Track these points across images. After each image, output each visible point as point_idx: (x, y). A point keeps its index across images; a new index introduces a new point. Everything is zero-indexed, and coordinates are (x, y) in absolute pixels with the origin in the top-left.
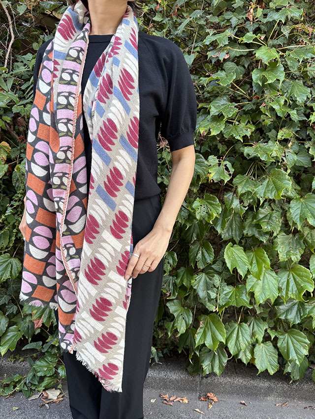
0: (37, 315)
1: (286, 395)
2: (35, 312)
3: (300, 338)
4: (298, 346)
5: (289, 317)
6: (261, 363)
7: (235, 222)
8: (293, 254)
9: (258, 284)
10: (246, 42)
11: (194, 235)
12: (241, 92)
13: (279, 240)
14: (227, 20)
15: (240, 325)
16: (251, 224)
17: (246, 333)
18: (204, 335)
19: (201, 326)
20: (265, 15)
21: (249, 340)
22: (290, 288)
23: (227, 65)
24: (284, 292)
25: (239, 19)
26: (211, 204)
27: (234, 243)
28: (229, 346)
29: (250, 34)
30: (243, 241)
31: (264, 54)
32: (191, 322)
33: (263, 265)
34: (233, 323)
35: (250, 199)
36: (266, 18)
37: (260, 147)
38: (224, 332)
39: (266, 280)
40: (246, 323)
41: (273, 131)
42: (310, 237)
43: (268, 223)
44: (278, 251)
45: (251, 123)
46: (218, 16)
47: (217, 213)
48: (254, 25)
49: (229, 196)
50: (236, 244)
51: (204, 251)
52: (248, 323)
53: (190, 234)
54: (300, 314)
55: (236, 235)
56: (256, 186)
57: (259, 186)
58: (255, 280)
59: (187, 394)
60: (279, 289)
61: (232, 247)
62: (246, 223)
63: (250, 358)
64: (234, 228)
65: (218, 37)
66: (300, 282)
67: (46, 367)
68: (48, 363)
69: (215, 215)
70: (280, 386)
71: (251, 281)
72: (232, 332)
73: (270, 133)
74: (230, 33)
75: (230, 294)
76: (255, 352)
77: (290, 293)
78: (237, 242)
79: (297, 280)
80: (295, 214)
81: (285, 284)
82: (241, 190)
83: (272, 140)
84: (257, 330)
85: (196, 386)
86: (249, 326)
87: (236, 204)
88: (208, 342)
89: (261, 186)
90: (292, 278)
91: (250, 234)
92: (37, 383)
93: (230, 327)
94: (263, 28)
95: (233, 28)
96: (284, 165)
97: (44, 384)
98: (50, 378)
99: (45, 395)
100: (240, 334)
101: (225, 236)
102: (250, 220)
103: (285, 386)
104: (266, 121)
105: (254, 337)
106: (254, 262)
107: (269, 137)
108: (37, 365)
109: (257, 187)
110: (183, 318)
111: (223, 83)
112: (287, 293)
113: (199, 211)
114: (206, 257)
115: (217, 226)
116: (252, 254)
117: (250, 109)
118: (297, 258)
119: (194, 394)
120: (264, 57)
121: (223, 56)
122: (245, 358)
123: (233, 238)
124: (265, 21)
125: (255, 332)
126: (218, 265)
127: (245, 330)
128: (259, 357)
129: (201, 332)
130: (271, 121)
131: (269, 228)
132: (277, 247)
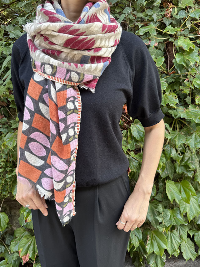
0: (24, 252)
2: (21, 250)
6: (186, 255)
13: (198, 174)
14: (150, 16)
15: (171, 232)
17: (176, 237)
18: (152, 245)
19: (149, 239)
21: (179, 242)
23: (151, 49)
27: (169, 179)
29: (169, 27)
32: (141, 238)
33: (190, 193)
37: (189, 112)
40: (174, 230)
43: (192, 164)
45: (172, 91)
46: (142, 12)
47: (163, 163)
49: (167, 148)
52: (176, 229)
55: (170, 173)
58: (185, 203)
61: (168, 182)
63: (179, 253)
64: (168, 169)
72: (167, 238)
76: (182, 248)
78: (171, 178)
84: (182, 233)
87: (174, 153)
89: (191, 140)
91: (181, 172)
94: (173, 22)
95: (155, 22)
100: (173, 239)
101: (163, 175)
104: (185, 90)
105: (182, 239)
106: (182, 190)
107: (188, 103)
109: (189, 140)
110: (136, 236)
116: (180, 185)
117: (171, 82)
120: (184, 45)
122: (177, 254)
123: (168, 176)
124: (178, 17)
125: (181, 235)
126: (159, 196)
127: (175, 235)
128: (184, 250)
129: (149, 243)
130: (189, 91)
131: (194, 167)
132: (197, 179)
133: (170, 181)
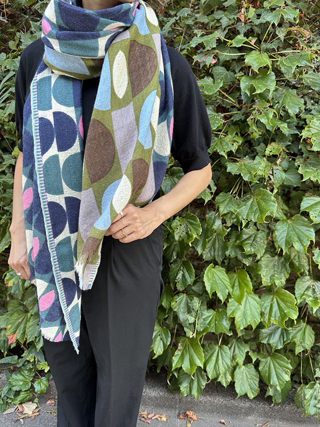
0: (11, 331)
1: (267, 415)
2: (9, 327)
3: (282, 362)
4: (280, 371)
5: (271, 342)
6: (241, 387)
7: (218, 241)
8: (277, 278)
9: (239, 309)
10: (235, 46)
11: (174, 254)
12: (230, 100)
13: (263, 263)
14: (217, 20)
15: (220, 347)
16: (234, 244)
18: (182, 357)
19: (179, 348)
20: (259, 16)
21: (229, 364)
22: (273, 314)
23: (216, 70)
24: (267, 317)
25: (230, 20)
26: (191, 224)
27: (216, 263)
28: (208, 369)
29: (241, 37)
30: (226, 262)
31: (254, 60)
32: (168, 344)
33: (245, 290)
34: (214, 345)
35: (233, 219)
36: (259, 18)
37: (244, 164)
38: (202, 356)
39: (248, 305)
40: (227, 345)
41: (262, 145)
42: (297, 259)
43: (251, 245)
44: (262, 275)
45: (239, 135)
46: (208, 16)
47: (197, 234)
48: (246, 27)
49: (210, 215)
50: (218, 264)
51: (185, 271)
52: (229, 345)
53: (170, 252)
54: (283, 339)
55: (218, 255)
56: (239, 206)
57: (242, 206)
58: (236, 304)
59: (166, 411)
60: (261, 314)
61: (213, 268)
62: (229, 243)
63: (230, 381)
64: (217, 248)
65: (206, 39)
66: (283, 307)
67: (22, 381)
68: (25, 377)
69: (195, 236)
70: (261, 406)
71: (232, 305)
72: (212, 354)
73: (259, 146)
74: (219, 34)
75: (210, 319)
76: (235, 375)
77: (273, 319)
78: (220, 263)
79: (281, 305)
80: (281, 237)
81: (268, 308)
82: (223, 209)
83: (259, 156)
84: (238, 353)
85: (176, 403)
86: (230, 348)
87: (218, 224)
88: (186, 366)
89: (244, 207)
90: (276, 303)
91: (233, 255)
92: (13, 397)
93: (210, 349)
94: (256, 29)
95: (223, 29)
96: (270, 184)
97: (19, 398)
98: (26, 392)
99: (21, 410)
100: (220, 357)
101: (207, 256)
102: (234, 240)
103: (266, 407)
104: (254, 134)
105: (235, 361)
106: (236, 284)
107: (258, 151)
108: (13, 379)
109: (240, 208)
110: (161, 339)
111: (208, 92)
112: (269, 319)
113: (178, 231)
114: (186, 277)
115: (197, 247)
116: (235, 276)
117: (238, 119)
118: (281, 282)
119: (173, 411)
120: (254, 63)
121: (210, 60)
122: (225, 381)
123: (215, 259)
124: (257, 22)
125: (236, 355)
126: (199, 287)
127: (225, 353)
128: (240, 380)
129: (179, 354)
130: (259, 135)
131: (253, 250)
132: (260, 270)
133: (217, 266)
